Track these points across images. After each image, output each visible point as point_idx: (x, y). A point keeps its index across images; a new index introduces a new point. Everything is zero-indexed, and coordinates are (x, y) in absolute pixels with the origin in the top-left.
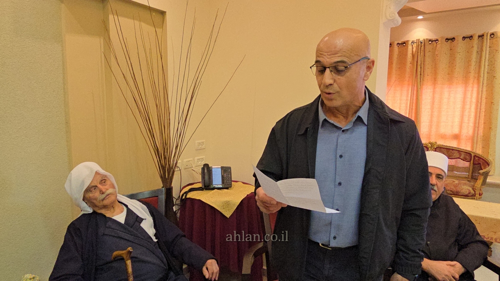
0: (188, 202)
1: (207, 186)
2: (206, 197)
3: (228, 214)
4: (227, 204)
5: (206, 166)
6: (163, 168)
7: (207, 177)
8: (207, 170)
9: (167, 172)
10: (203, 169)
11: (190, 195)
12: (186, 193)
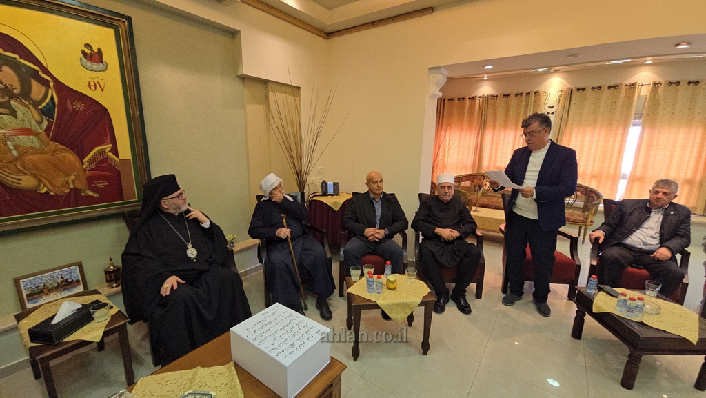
0: (313, 202)
1: (325, 194)
2: (324, 200)
3: (336, 210)
4: (335, 203)
5: (324, 181)
6: (300, 181)
7: (324, 188)
8: (324, 184)
9: (302, 183)
10: (322, 183)
11: (314, 198)
12: (312, 197)
